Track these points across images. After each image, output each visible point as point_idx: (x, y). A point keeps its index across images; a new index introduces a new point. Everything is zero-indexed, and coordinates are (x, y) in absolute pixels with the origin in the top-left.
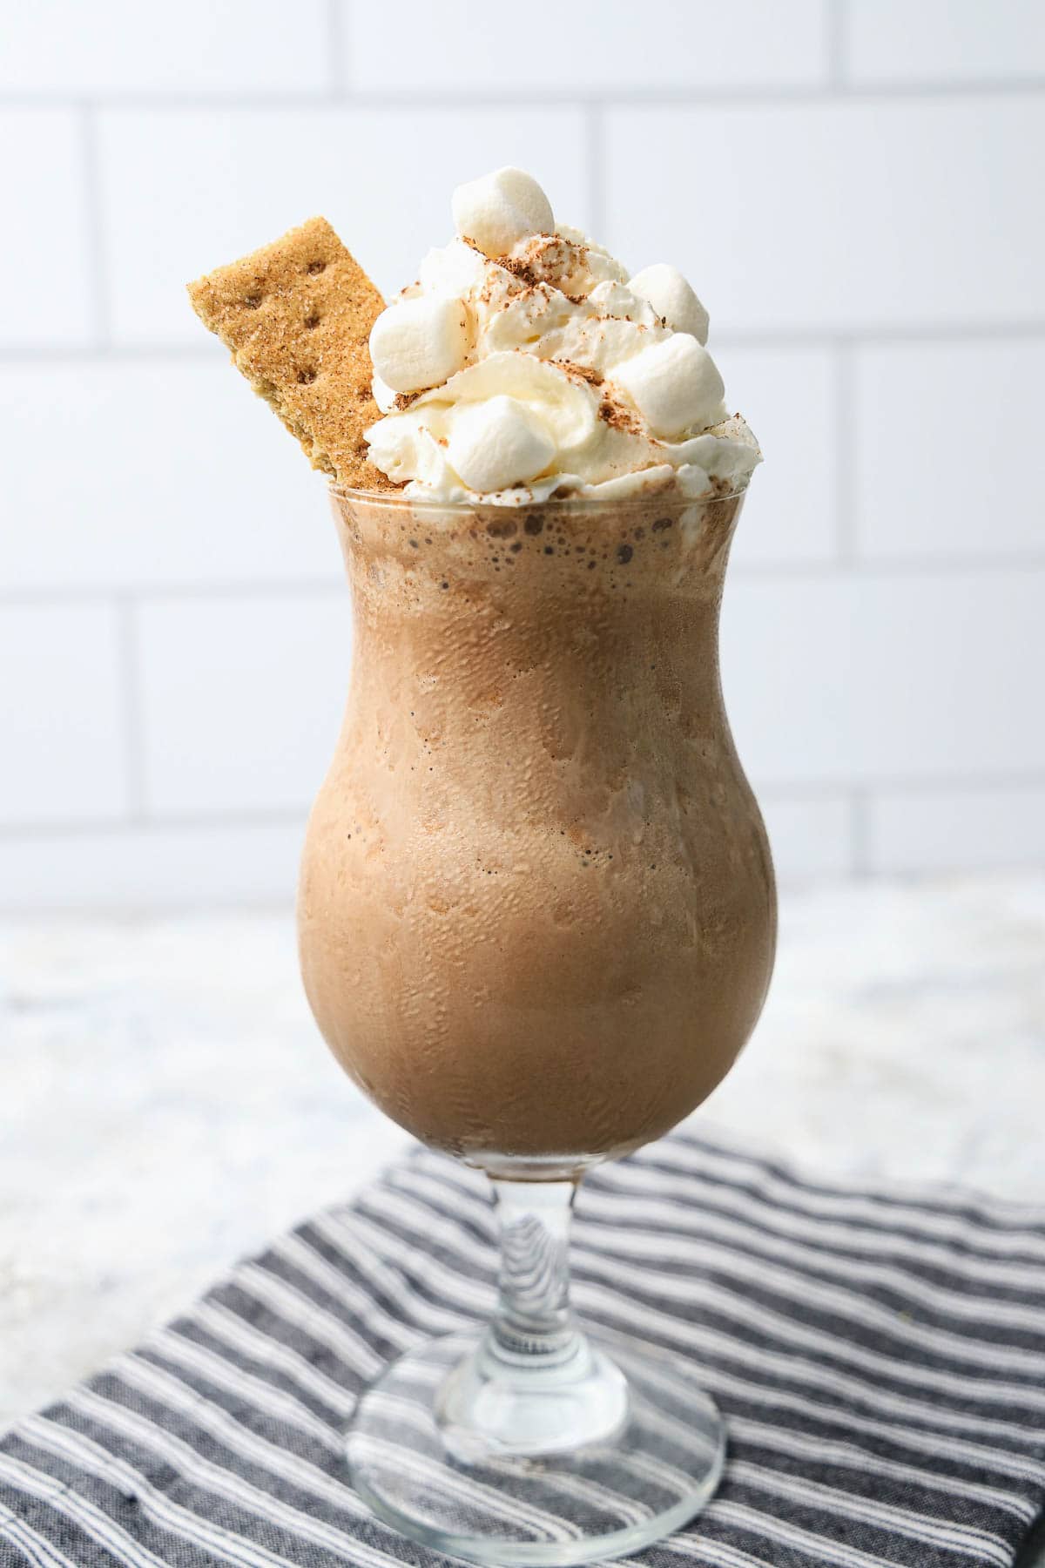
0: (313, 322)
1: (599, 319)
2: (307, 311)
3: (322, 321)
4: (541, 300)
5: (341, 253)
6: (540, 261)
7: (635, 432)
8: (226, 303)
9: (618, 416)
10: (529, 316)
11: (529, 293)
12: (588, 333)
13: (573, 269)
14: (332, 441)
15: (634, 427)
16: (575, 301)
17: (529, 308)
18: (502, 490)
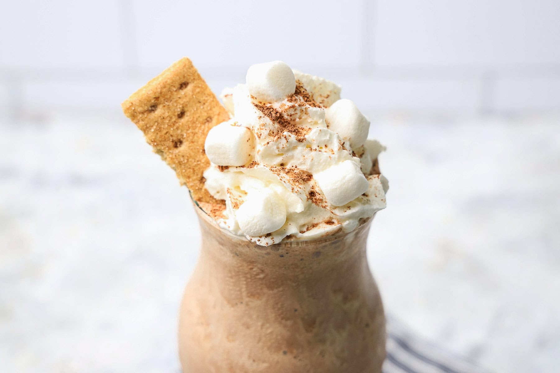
0: (182, 115)
1: (311, 149)
2: (179, 110)
3: (186, 114)
4: (283, 141)
5: (196, 77)
6: (286, 114)
7: (325, 207)
8: (140, 113)
9: (317, 198)
10: (278, 148)
11: (278, 138)
12: (306, 156)
13: (302, 115)
14: (189, 177)
15: (324, 204)
16: (300, 141)
17: (278, 144)
18: (260, 237)
